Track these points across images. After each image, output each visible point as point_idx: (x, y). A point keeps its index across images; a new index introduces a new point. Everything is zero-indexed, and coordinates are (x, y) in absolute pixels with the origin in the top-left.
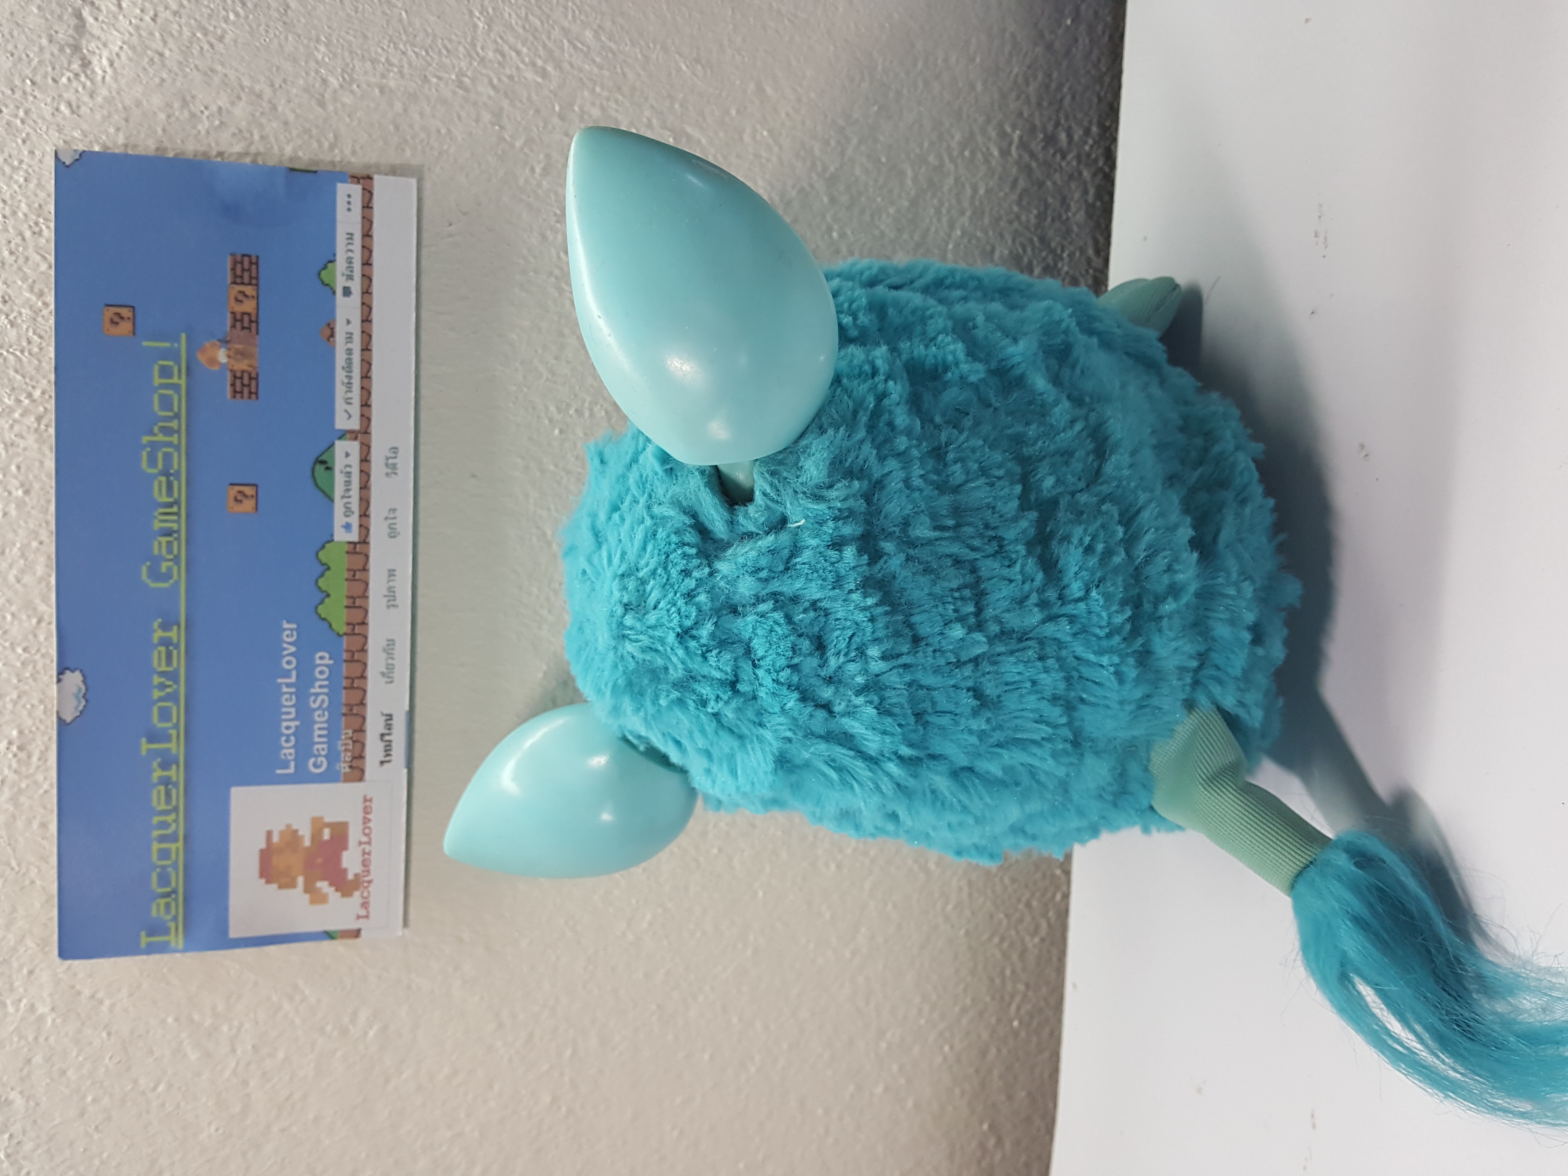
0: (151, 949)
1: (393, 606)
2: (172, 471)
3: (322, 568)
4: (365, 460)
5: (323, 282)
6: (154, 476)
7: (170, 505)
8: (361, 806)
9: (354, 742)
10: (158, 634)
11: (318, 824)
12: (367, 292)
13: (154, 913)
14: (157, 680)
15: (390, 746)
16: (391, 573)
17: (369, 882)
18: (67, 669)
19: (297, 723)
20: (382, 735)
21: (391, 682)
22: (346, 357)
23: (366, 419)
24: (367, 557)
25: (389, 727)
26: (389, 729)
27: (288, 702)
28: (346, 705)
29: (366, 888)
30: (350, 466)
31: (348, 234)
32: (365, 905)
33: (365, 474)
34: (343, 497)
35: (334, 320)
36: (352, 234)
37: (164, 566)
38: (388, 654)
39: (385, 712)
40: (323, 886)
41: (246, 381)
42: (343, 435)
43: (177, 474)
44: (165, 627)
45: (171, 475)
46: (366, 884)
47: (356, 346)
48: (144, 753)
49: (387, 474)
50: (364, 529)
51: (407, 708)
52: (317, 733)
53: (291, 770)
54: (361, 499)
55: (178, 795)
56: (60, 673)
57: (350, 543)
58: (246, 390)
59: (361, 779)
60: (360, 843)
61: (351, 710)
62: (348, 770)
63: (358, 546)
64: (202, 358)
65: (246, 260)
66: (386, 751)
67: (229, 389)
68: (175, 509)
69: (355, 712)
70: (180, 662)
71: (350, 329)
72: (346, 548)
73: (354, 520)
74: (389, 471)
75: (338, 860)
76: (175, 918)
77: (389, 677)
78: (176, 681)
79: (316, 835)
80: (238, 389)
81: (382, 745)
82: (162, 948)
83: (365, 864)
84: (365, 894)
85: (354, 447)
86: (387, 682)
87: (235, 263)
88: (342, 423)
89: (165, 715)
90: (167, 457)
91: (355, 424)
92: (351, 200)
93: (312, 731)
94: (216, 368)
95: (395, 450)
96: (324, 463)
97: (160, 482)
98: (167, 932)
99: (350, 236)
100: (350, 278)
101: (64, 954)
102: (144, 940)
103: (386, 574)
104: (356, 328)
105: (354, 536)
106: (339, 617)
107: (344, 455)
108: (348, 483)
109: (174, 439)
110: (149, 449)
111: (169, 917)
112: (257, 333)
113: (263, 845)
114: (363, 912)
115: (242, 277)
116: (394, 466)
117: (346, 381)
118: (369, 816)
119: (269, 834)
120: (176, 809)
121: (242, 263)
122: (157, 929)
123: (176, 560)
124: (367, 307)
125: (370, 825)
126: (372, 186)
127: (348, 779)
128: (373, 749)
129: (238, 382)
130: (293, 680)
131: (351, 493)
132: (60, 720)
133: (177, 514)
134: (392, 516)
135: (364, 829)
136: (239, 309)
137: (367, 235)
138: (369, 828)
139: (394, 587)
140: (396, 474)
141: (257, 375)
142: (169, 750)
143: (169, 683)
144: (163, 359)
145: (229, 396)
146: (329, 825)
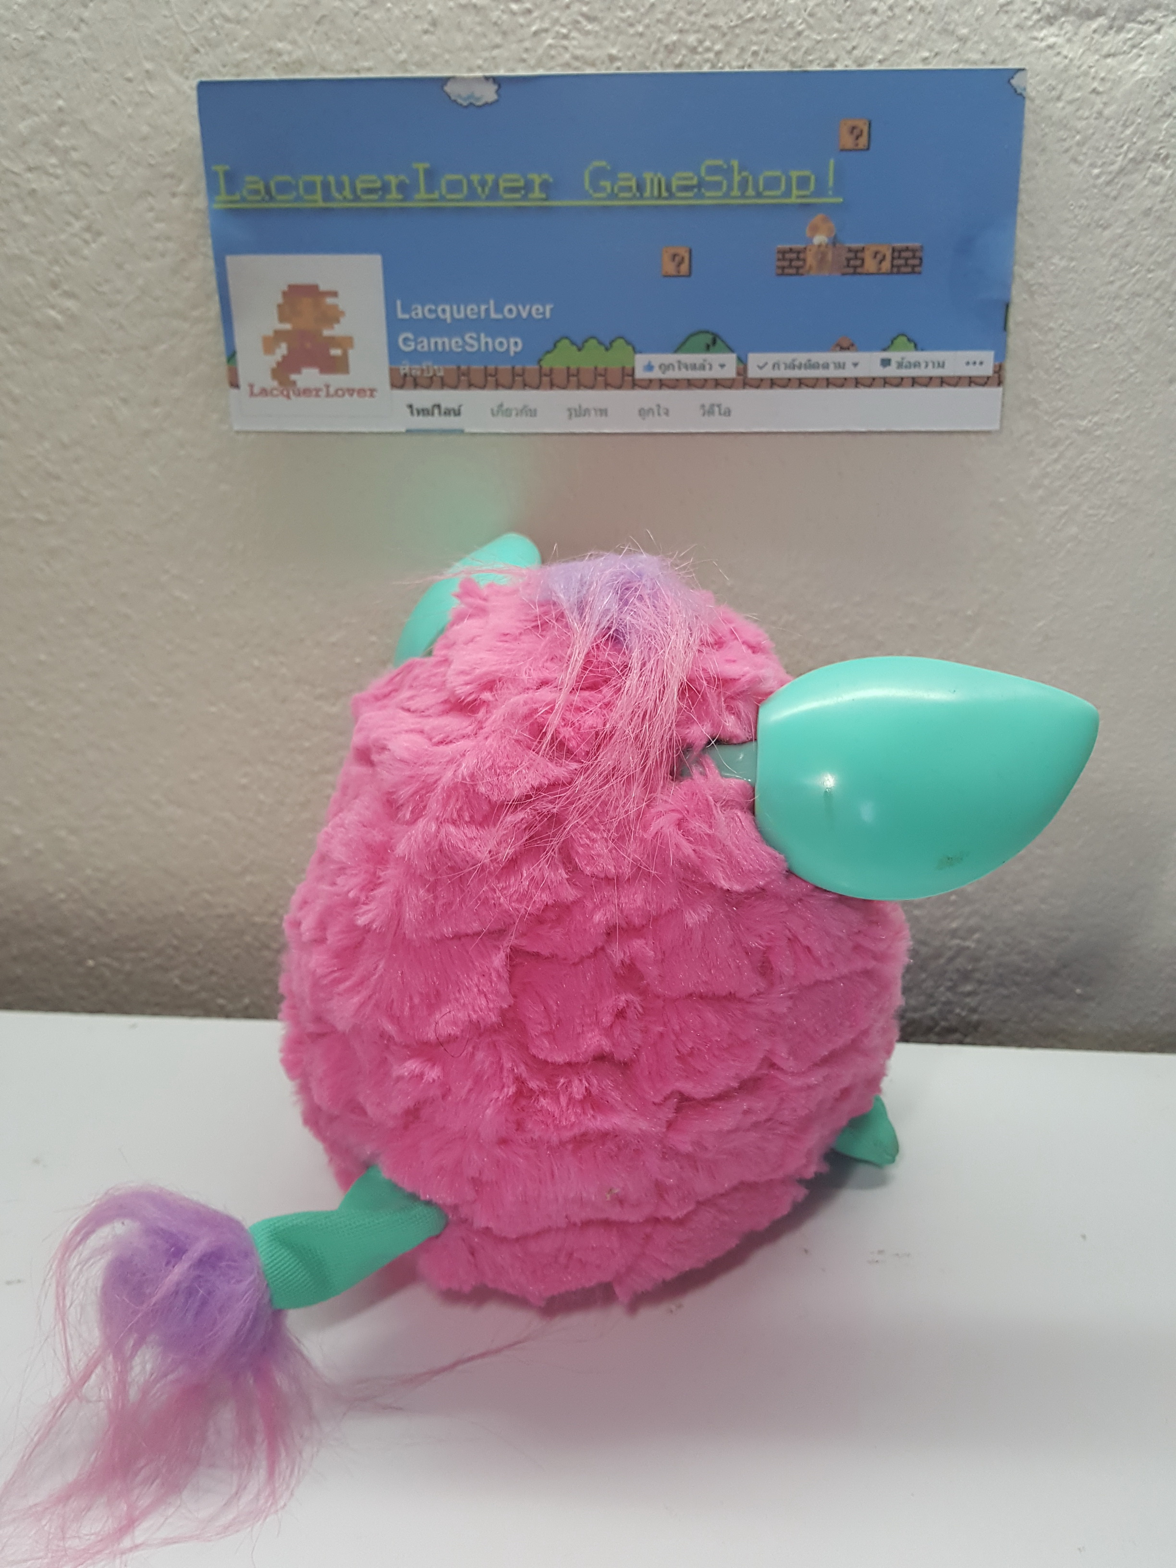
0: (211, 177)
1: (571, 415)
2: (703, 190)
3: (607, 343)
4: (718, 384)
5: (895, 339)
6: (698, 175)
7: (668, 188)
8: (366, 385)
9: (431, 378)
10: (536, 179)
11: (346, 343)
12: (886, 382)
13: (248, 178)
14: (490, 178)
15: (428, 414)
16: (603, 412)
17: (288, 397)
18: (500, 86)
19: (449, 321)
20: (439, 406)
21: (493, 414)
22: (821, 362)
23: (759, 384)
24: (620, 387)
25: (448, 412)
26: (445, 413)
27: (470, 311)
28: (469, 369)
29: (282, 393)
30: (711, 368)
31: (944, 363)
32: (264, 392)
33: (703, 384)
34: (679, 362)
35: (857, 350)
36: (943, 366)
37: (606, 184)
38: (521, 411)
39: (462, 409)
40: (282, 350)
41: (794, 263)
42: (742, 361)
43: (702, 197)
44: (545, 186)
45: (699, 190)
46: (285, 393)
47: (832, 373)
48: (415, 165)
49: (703, 406)
50: (648, 384)
51: (467, 430)
52: (440, 341)
53: (401, 315)
54: (677, 380)
55: (370, 201)
56: (496, 80)
57: (633, 369)
58: (786, 263)
59: (394, 386)
60: (328, 386)
61: (464, 375)
62: (402, 372)
63: (630, 378)
64: (818, 218)
65: (916, 262)
66: (423, 410)
67: (787, 246)
68: (665, 194)
69: (463, 378)
70: (508, 201)
71: (849, 366)
72: (628, 366)
73: (657, 374)
74: (707, 408)
75: (311, 364)
76: (243, 200)
77: (498, 412)
78: (488, 198)
79: (334, 341)
80: (788, 256)
81: (428, 405)
82: (212, 189)
83: (306, 392)
84: (275, 392)
85: (730, 372)
86: (492, 410)
87: (914, 251)
88: (755, 360)
89: (454, 187)
90: (717, 185)
91: (753, 372)
92: (977, 365)
93: (441, 336)
94: (808, 233)
95: (728, 413)
96: (714, 343)
97: (692, 178)
98: (230, 191)
99: (942, 365)
100: (900, 365)
101: (203, 87)
102: (220, 169)
103: (603, 407)
104: (849, 372)
105: (640, 374)
106: (556, 361)
107: (722, 362)
108: (694, 367)
109: (736, 192)
110: (725, 167)
111: (245, 193)
112: (844, 274)
113: (323, 287)
114: (256, 390)
115: (899, 257)
116: (711, 412)
117: (797, 363)
118: (355, 395)
119: (334, 294)
120: (357, 198)
121: (914, 257)
122: (232, 180)
123: (613, 196)
124: (871, 382)
125: (347, 396)
126: (991, 385)
127: (393, 372)
128: (424, 397)
129: (794, 256)
130: (493, 315)
131: (684, 370)
132: (445, 80)
133: (660, 196)
134: (662, 412)
135: (341, 389)
136: (868, 256)
137: (943, 382)
138: (343, 395)
139: (589, 415)
140: (704, 415)
141: (802, 275)
142: (418, 190)
143: (487, 190)
144: (816, 180)
145: (779, 246)
146: (345, 355)
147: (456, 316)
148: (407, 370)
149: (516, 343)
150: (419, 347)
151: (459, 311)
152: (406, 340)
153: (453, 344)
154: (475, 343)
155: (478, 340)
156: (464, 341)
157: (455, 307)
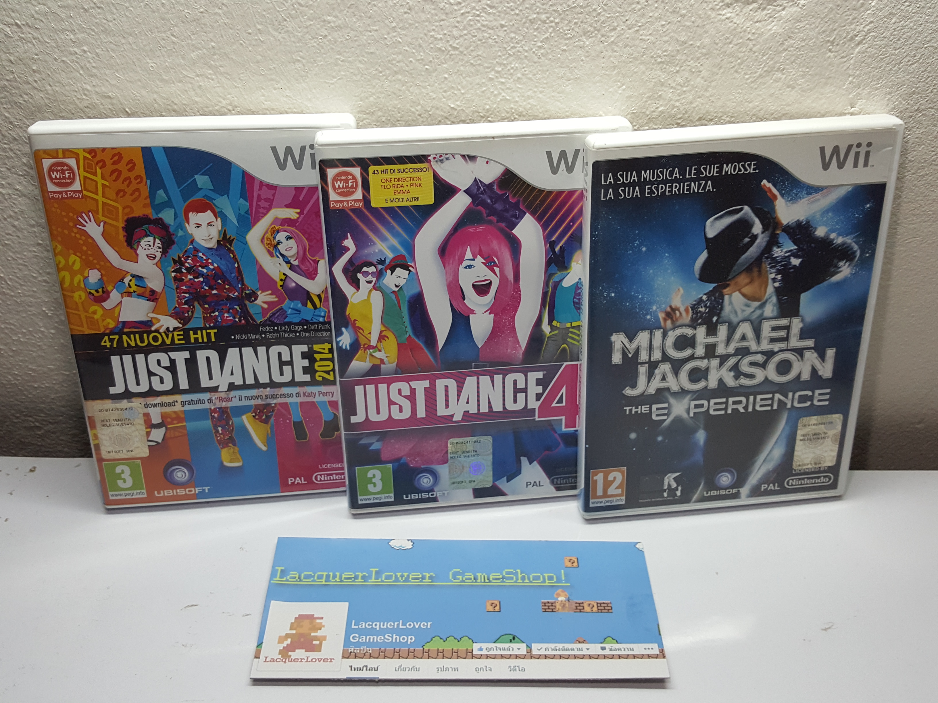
1: (439, 670)
3: (459, 639)
4: (517, 657)
5: (606, 637)
6: (502, 574)
7: (488, 579)
8: (328, 657)
9: (365, 654)
10: (428, 575)
12: (605, 657)
13: (292, 572)
14: (406, 574)
15: (360, 670)
16: (456, 669)
17: (285, 662)
19: (378, 629)
20: (367, 667)
21: (396, 670)
22: (570, 648)
23: (539, 657)
24: (465, 658)
26: (370, 670)
27: (389, 625)
28: (385, 651)
29: (282, 660)
30: (513, 650)
32: (273, 660)
33: (510, 657)
34: (496, 647)
35: (587, 643)
36: (633, 650)
37: (460, 577)
38: (412, 668)
39: (379, 668)
40: (288, 641)
41: (551, 608)
42: (529, 647)
43: (504, 582)
44: (431, 577)
45: (503, 580)
46: (284, 660)
47: (576, 653)
48: (372, 569)
49: (510, 667)
50: (480, 657)
52: (372, 638)
53: (353, 627)
54: (496, 655)
55: (347, 582)
56: (412, 541)
57: (472, 650)
58: (546, 607)
59: (343, 657)
60: (308, 657)
61: (382, 652)
62: (349, 651)
63: (471, 654)
64: (559, 591)
65: (609, 608)
66: (357, 668)
67: (546, 601)
68: (487, 581)
70: (413, 583)
71: (585, 650)
72: (470, 649)
73: (484, 652)
74: (512, 667)
76: (287, 580)
77: (399, 669)
78: (404, 581)
79: (316, 638)
80: (547, 605)
81: (361, 666)
82: (273, 575)
83: (295, 660)
84: (278, 660)
85: (523, 652)
87: (607, 604)
88: (535, 646)
89: (388, 577)
90: (512, 578)
91: (535, 652)
92: (650, 649)
93: (373, 635)
94: (555, 596)
95: (523, 670)
96: (513, 639)
97: (499, 576)
98: (281, 577)
100: (611, 650)
101: (281, 538)
102: (279, 569)
103: (456, 667)
104: (585, 652)
105: (476, 652)
106: (432, 646)
107: (518, 647)
108: (504, 649)
109: (520, 581)
110: (514, 572)
111: (288, 578)
112: (575, 612)
113: (315, 616)
115: (601, 606)
116: (514, 670)
117: (557, 648)
118: (322, 661)
119: (321, 619)
120: (341, 581)
121: (608, 606)
122: (284, 573)
123: (463, 581)
124: (597, 657)
125: (317, 661)
126: (659, 658)
127: (345, 651)
128: (359, 662)
129: (550, 605)
130: (401, 627)
131: (499, 650)
133: (485, 582)
134: (488, 669)
135: (315, 659)
136: (585, 605)
137: (635, 657)
138: (315, 661)
139: (448, 670)
140: (511, 670)
141: (555, 612)
142: (371, 578)
143: (404, 579)
144: (557, 578)
145: (543, 601)
146: (321, 644)
147: (382, 627)
148: (352, 651)
149: (411, 639)
150: (360, 640)
151: (383, 625)
152: (353, 638)
153: (379, 639)
154: (391, 639)
155: (392, 637)
156: (385, 638)
157: (382, 623)
